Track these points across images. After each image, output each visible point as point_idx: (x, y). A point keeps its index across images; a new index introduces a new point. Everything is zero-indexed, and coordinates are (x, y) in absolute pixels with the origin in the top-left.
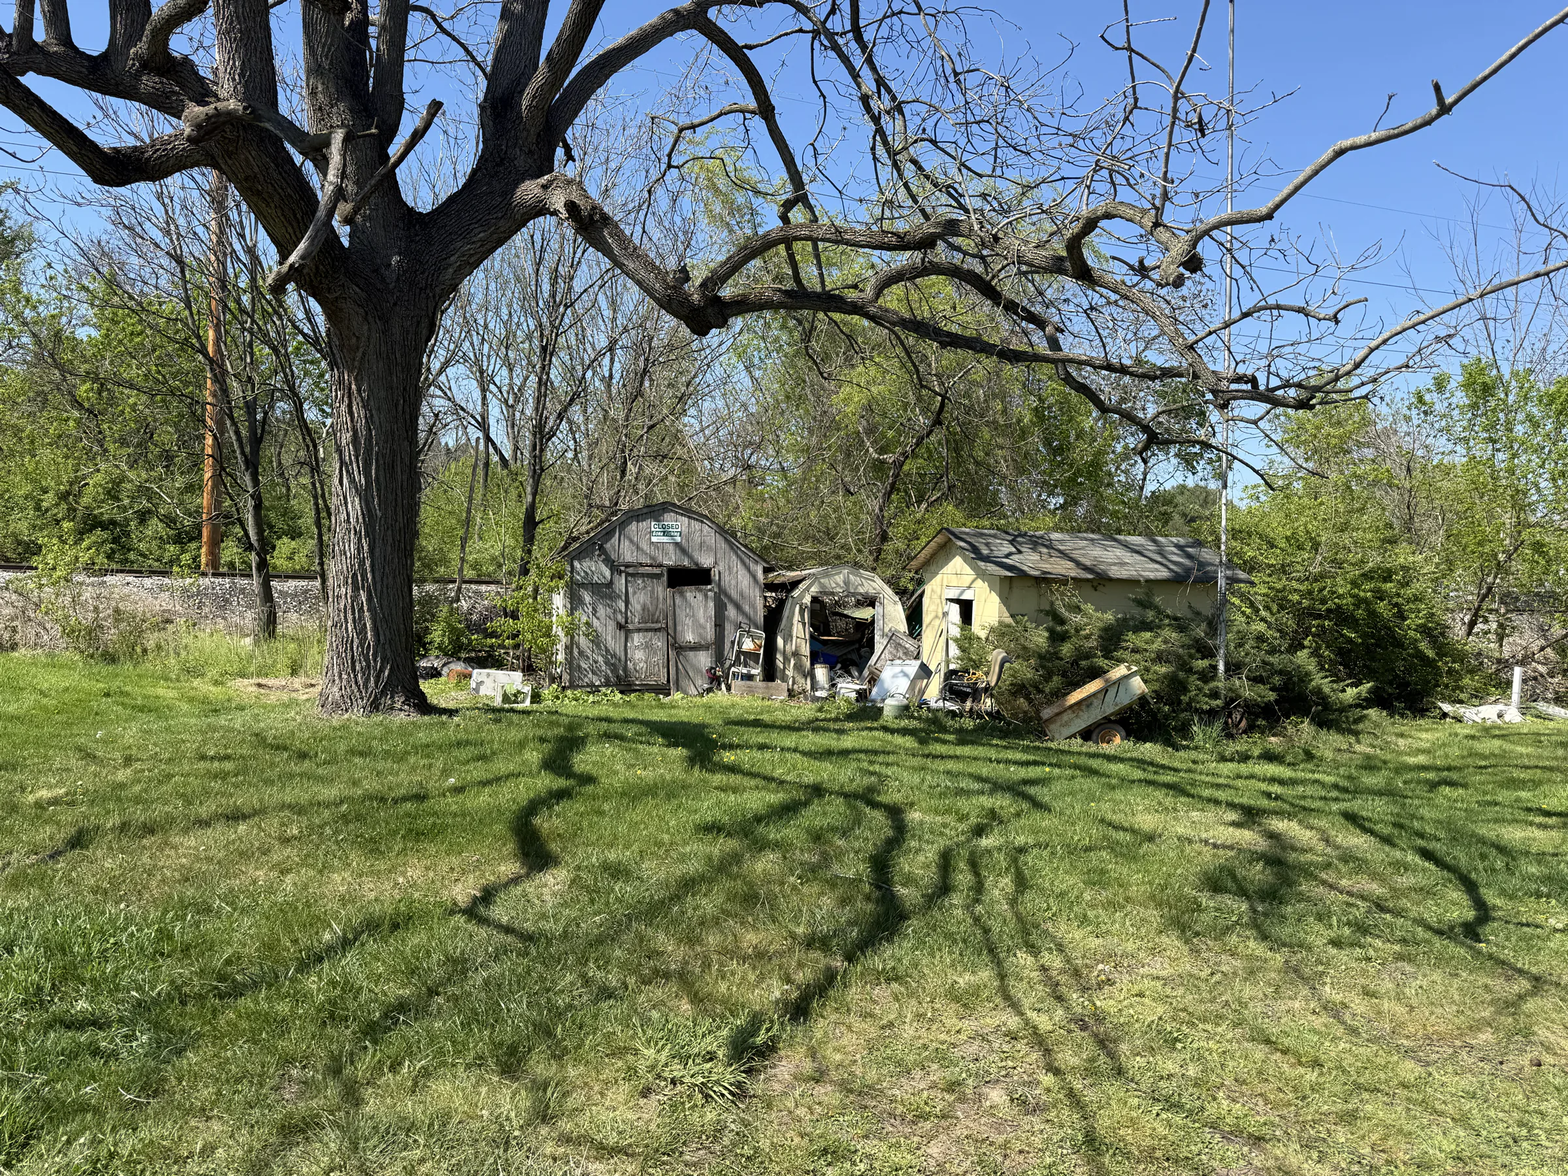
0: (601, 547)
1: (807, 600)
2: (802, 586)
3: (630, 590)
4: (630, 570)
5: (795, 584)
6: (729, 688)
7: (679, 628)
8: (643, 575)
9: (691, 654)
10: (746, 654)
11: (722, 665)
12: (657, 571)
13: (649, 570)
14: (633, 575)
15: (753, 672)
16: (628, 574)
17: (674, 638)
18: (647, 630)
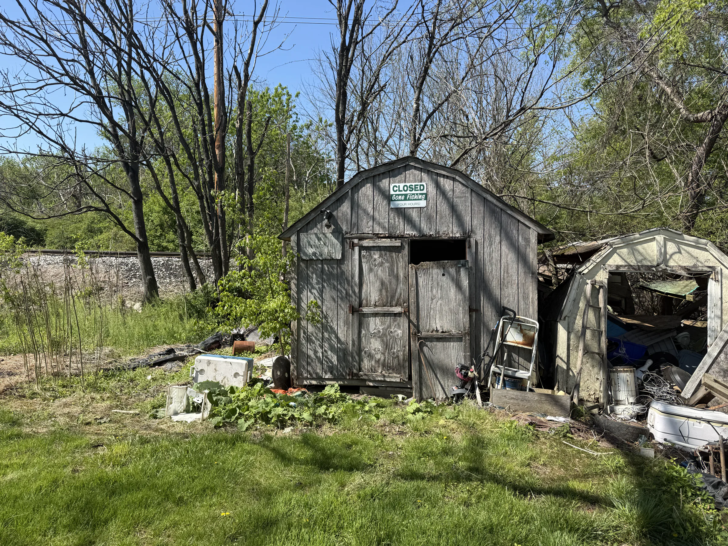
0: (330, 217)
1: (602, 277)
2: (595, 259)
3: (365, 267)
4: (366, 243)
5: (587, 255)
6: (486, 397)
7: (423, 314)
8: (379, 248)
9: (439, 345)
10: (512, 349)
11: (479, 361)
12: (397, 243)
13: (387, 242)
14: (368, 249)
15: (522, 374)
16: (362, 248)
17: (417, 327)
18: (385, 315)
